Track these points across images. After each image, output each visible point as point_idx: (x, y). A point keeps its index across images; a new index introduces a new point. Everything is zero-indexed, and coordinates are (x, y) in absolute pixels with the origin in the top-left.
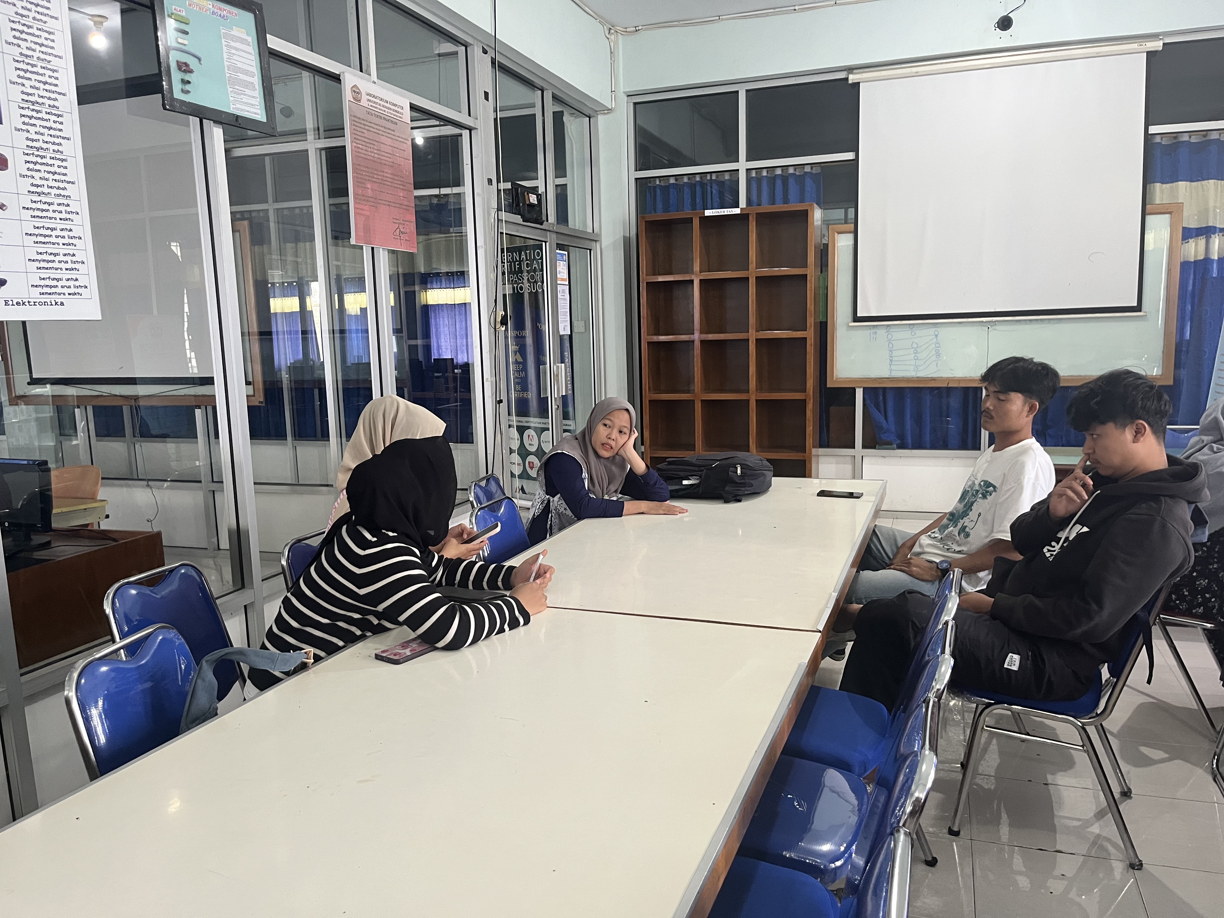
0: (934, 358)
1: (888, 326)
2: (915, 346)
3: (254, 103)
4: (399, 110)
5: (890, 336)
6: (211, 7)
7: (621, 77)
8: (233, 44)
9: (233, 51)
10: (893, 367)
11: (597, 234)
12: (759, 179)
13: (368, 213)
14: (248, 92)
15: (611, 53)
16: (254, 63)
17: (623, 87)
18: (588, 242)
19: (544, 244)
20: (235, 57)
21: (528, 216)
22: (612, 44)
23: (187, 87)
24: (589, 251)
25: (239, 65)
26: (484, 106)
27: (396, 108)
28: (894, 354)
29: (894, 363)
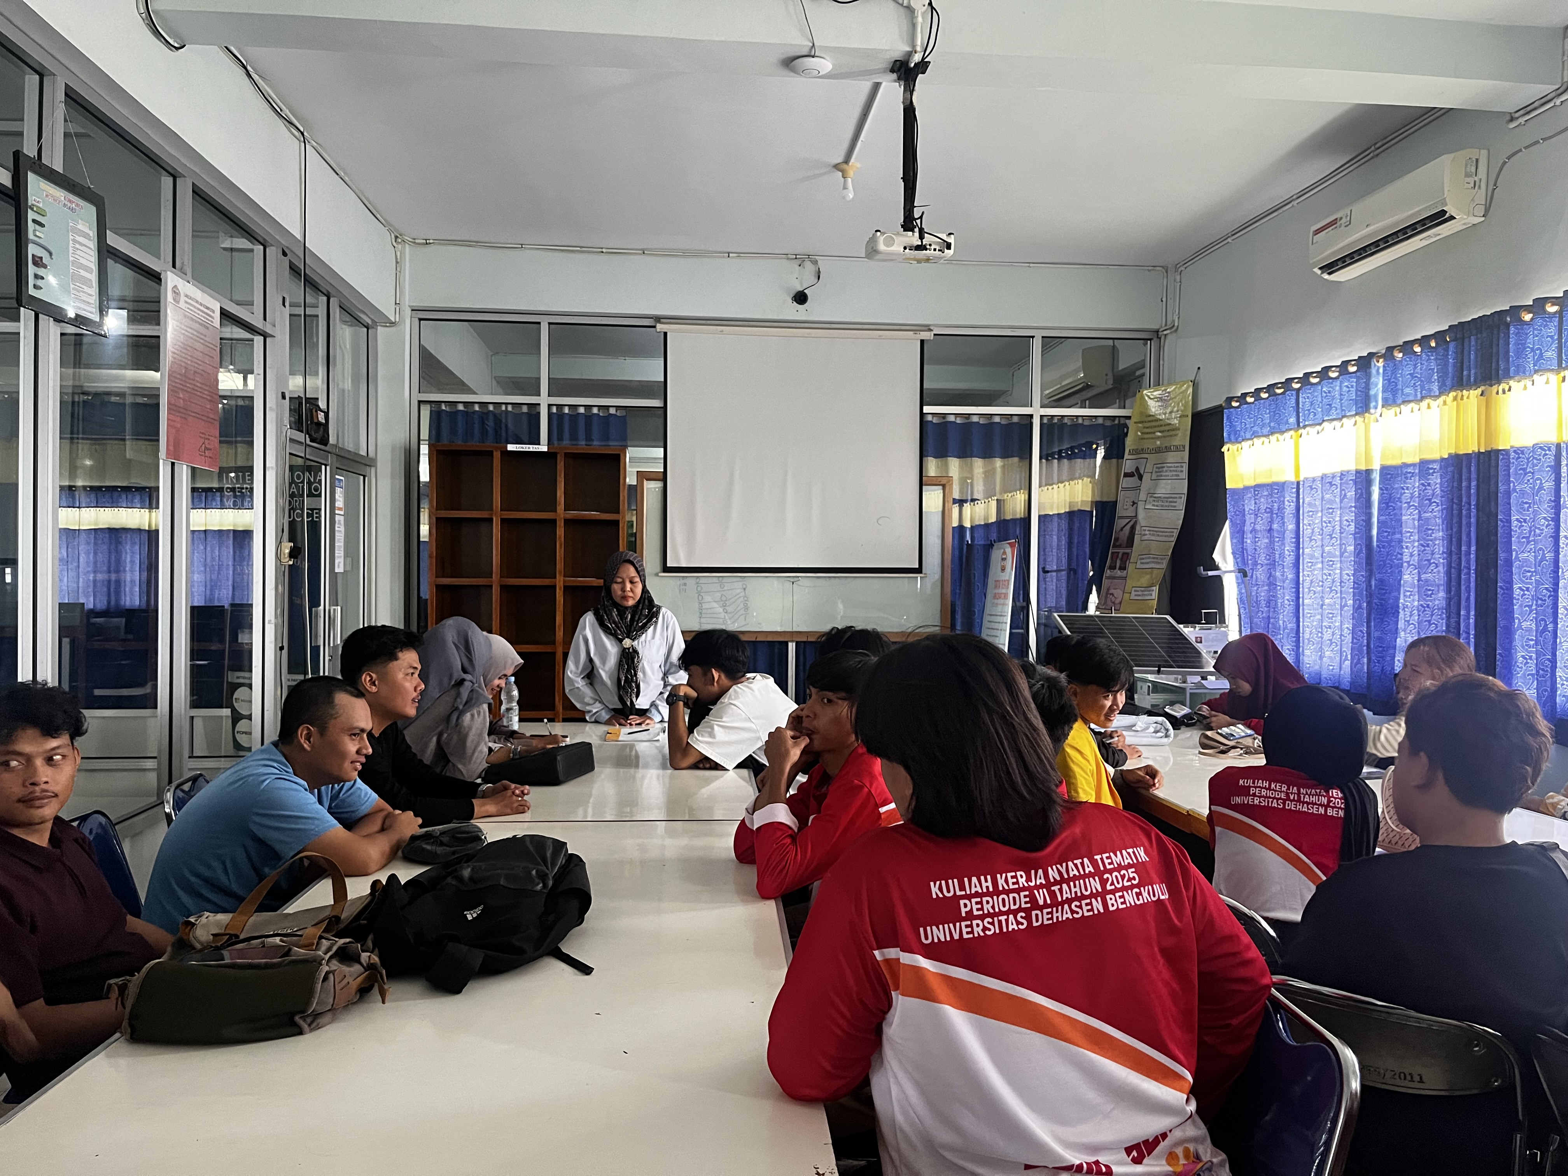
0: (742, 612)
1: (698, 577)
2: (724, 598)
3: (91, 301)
4: (211, 313)
5: (699, 589)
6: (63, 198)
7: (407, 292)
8: (79, 238)
9: (77, 246)
10: (703, 620)
11: (372, 459)
12: (560, 416)
13: (179, 426)
14: (86, 289)
15: (397, 262)
16: (93, 259)
17: (408, 301)
18: (363, 467)
19: (323, 467)
20: (78, 252)
21: (314, 435)
22: (398, 254)
23: (40, 283)
24: (362, 477)
25: (82, 261)
26: (281, 312)
27: (208, 312)
28: (704, 607)
29: (703, 616)
